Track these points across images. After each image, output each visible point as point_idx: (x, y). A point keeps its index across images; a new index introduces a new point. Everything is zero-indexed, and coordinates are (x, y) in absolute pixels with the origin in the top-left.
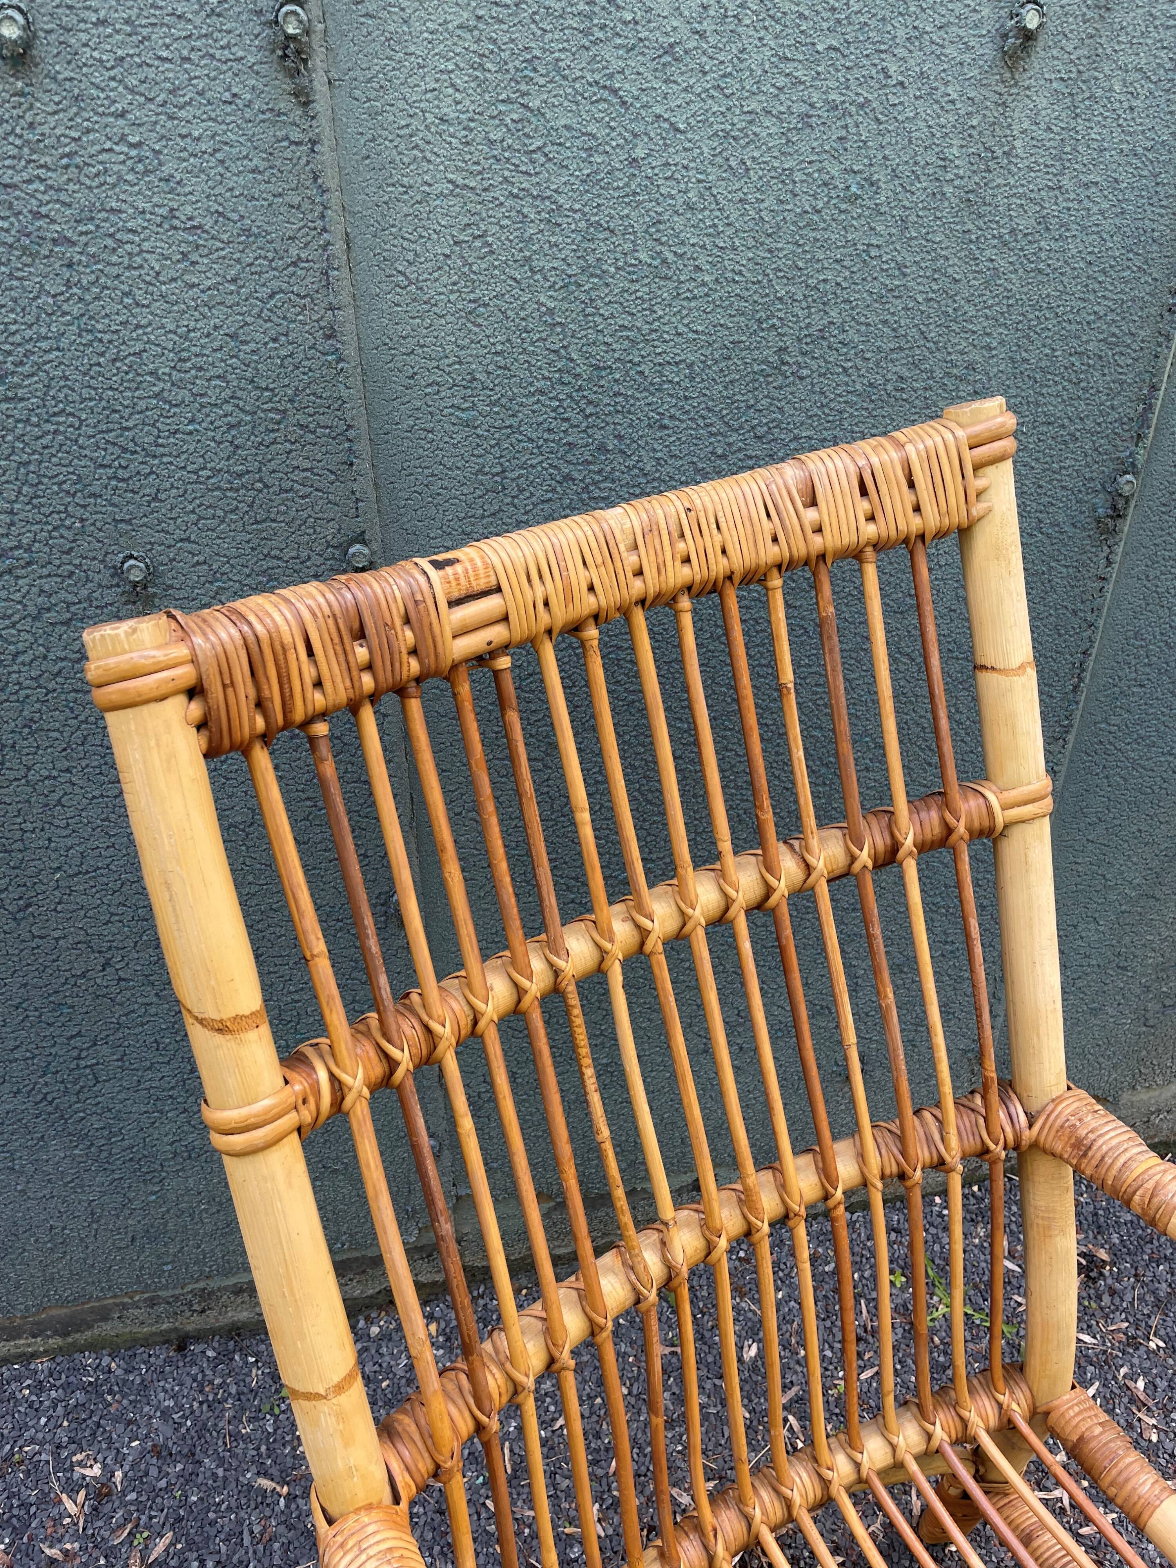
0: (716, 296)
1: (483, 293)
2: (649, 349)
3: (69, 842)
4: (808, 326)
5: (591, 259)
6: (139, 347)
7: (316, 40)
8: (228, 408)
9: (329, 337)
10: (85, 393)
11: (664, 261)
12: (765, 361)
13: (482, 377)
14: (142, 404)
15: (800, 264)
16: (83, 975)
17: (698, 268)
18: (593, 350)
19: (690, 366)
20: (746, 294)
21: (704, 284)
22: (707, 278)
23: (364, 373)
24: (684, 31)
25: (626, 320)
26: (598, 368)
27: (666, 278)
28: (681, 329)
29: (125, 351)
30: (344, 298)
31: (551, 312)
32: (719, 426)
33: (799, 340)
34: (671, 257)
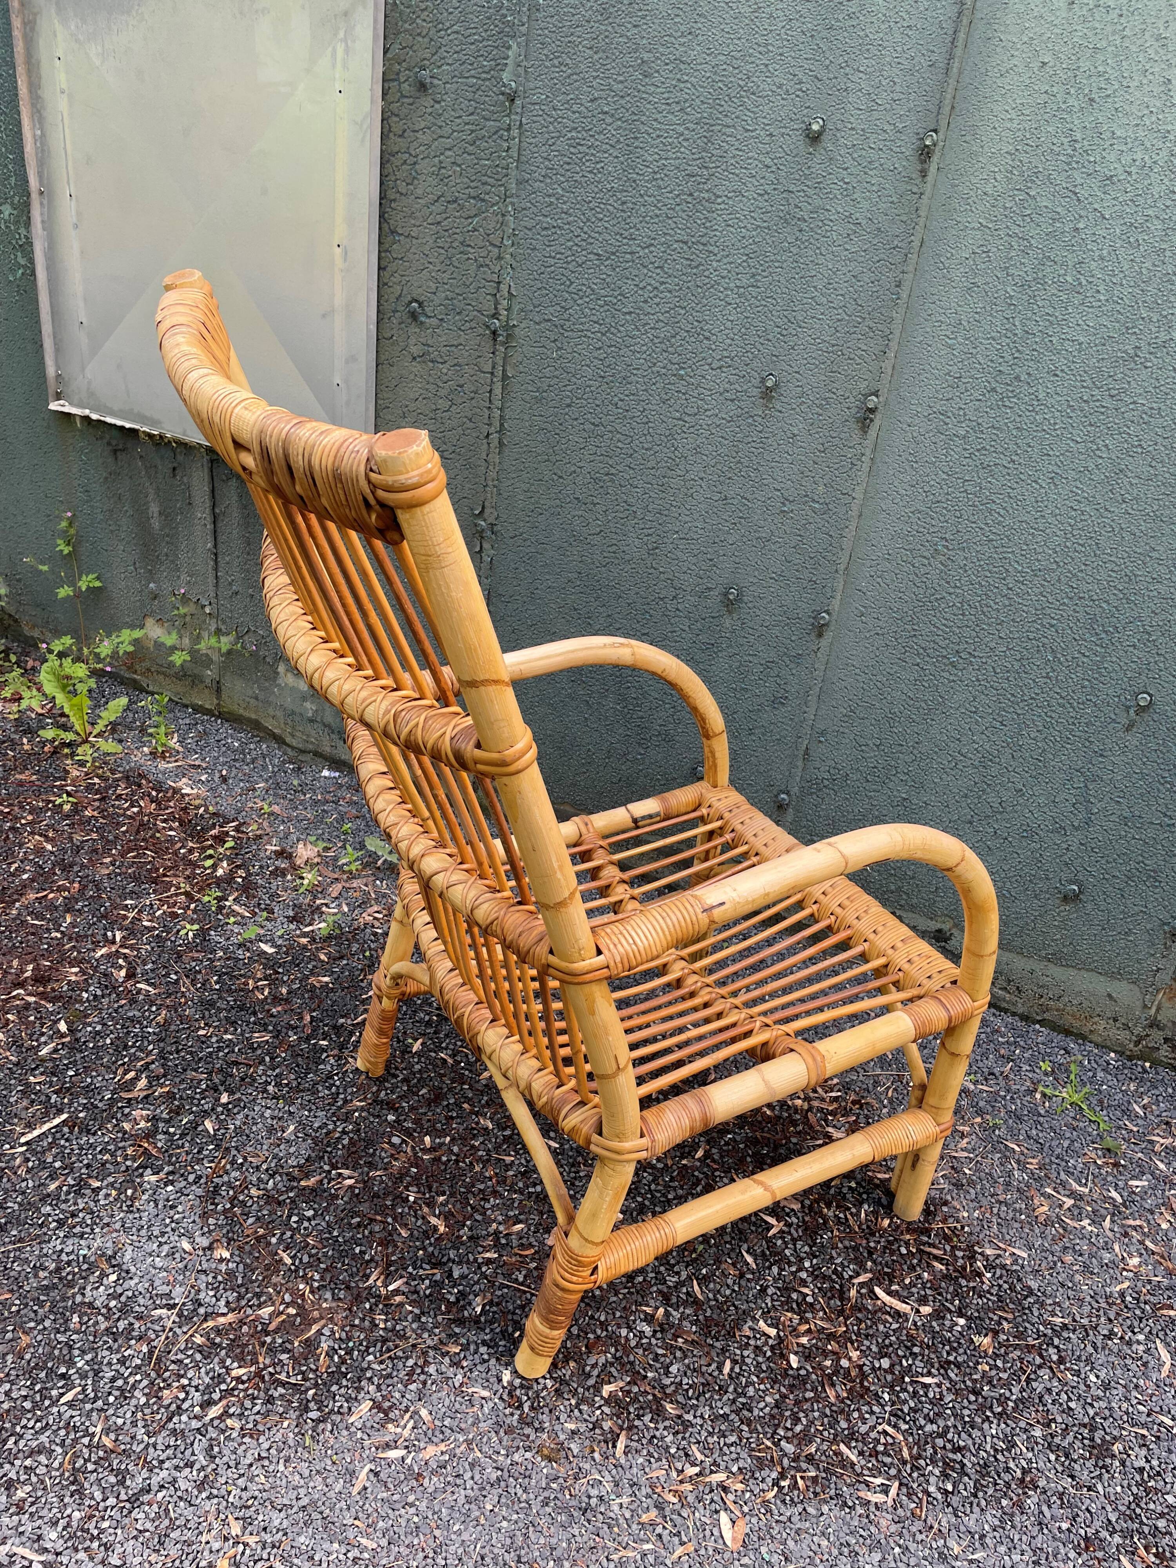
0: (1105, 308)
1: (979, 280)
2: (1059, 329)
3: (688, 519)
4: (1157, 337)
5: (1040, 275)
6: (814, 273)
7: (937, 149)
8: (840, 311)
9: (897, 286)
10: (784, 290)
11: (1080, 284)
12: (1125, 352)
13: (965, 323)
14: (805, 301)
15: (1159, 302)
16: (662, 599)
17: (1098, 292)
18: (1028, 323)
19: (1080, 344)
20: (1122, 311)
21: (1100, 301)
22: (1102, 298)
23: (907, 308)
24: (1120, 170)
25: (1050, 311)
26: (1027, 332)
27: (1078, 293)
28: (1080, 322)
29: (808, 274)
30: (911, 268)
31: (1011, 297)
32: (1089, 383)
33: (1149, 344)
34: (1084, 282)
